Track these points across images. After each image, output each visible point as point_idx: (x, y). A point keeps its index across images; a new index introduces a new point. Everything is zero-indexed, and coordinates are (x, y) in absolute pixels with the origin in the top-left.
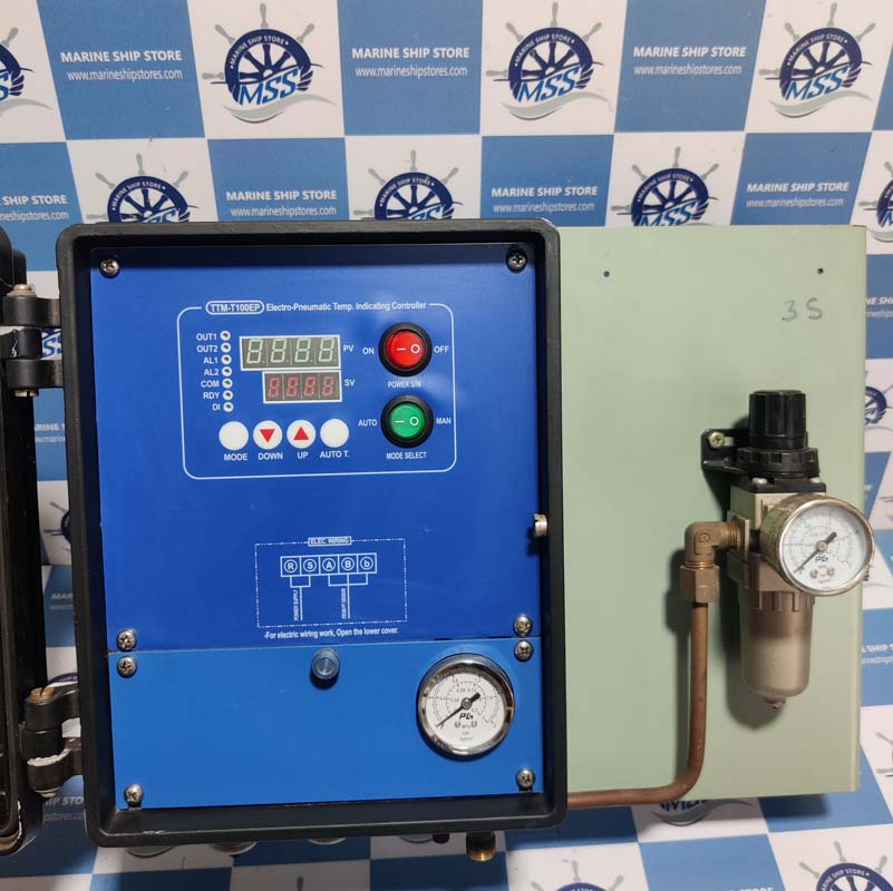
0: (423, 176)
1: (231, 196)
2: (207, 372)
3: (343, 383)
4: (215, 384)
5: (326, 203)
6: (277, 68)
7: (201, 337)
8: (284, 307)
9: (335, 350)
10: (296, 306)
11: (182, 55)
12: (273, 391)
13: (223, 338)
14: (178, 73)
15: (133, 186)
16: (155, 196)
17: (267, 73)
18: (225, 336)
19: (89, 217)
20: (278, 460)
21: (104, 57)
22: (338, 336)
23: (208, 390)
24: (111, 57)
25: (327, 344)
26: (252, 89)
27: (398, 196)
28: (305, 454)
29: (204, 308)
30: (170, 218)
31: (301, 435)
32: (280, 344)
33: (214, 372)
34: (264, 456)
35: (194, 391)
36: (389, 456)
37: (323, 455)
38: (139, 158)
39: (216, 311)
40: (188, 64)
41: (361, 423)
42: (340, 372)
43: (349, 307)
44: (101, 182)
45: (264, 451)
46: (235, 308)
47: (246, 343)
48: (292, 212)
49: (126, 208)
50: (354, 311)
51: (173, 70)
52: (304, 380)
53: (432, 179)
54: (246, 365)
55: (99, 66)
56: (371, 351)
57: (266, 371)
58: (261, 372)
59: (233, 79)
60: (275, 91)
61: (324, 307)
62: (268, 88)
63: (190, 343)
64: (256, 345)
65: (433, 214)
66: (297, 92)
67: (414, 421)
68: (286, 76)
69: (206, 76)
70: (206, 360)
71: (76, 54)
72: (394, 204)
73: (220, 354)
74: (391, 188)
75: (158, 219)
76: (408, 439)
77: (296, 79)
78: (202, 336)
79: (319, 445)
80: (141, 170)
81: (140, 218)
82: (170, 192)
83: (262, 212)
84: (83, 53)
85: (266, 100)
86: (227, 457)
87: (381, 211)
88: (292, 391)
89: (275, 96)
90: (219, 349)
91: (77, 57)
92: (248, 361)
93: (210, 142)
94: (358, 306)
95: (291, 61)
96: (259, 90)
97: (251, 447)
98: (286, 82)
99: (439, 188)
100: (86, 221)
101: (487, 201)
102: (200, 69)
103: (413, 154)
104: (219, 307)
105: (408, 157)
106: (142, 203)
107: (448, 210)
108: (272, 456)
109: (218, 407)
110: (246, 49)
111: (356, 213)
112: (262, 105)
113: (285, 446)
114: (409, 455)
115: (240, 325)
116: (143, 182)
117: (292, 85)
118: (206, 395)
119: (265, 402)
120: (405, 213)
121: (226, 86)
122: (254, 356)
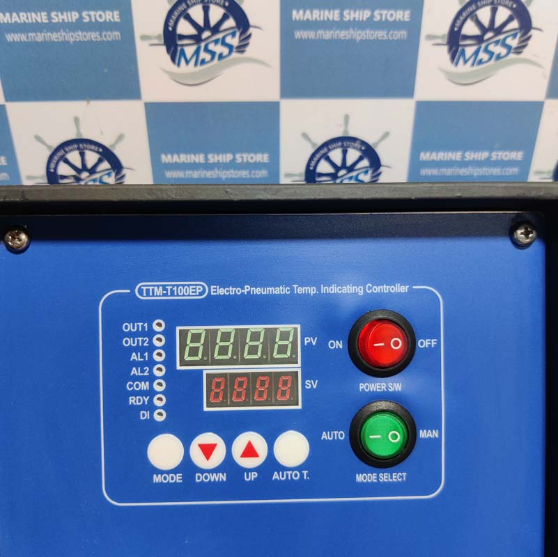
0: (354, 139)
1: (166, 159)
2: (134, 371)
3: (303, 384)
4: (144, 386)
5: (258, 166)
6: (216, 30)
7: (128, 327)
8: (232, 291)
9: (294, 343)
10: (247, 289)
11: (121, 16)
12: (217, 395)
13: (156, 328)
14: (115, 35)
15: (70, 148)
16: (92, 158)
17: (206, 34)
18: (159, 326)
19: (29, 178)
20: (221, 483)
21: (42, 17)
22: (298, 326)
23: (135, 393)
24: (50, 18)
25: (285, 336)
26: (189, 51)
27: (328, 159)
28: (254, 475)
29: (133, 291)
30: (107, 180)
31: (250, 451)
32: (226, 337)
33: (143, 371)
34: (202, 478)
35: (117, 395)
36: (360, 478)
37: (276, 476)
38: (77, 120)
39: (148, 295)
40: (126, 26)
41: (324, 436)
42: (299, 371)
43: (312, 291)
44: (39, 144)
45: (202, 471)
46: (172, 292)
47: (184, 334)
48: (224, 175)
49: (63, 169)
50: (319, 295)
51: (111, 31)
52: (254, 382)
53: (363, 143)
54: (183, 363)
55: (37, 27)
56: (339, 344)
57: (208, 370)
58: (201, 372)
59: (171, 40)
60: (213, 54)
61: (281, 290)
62: (206, 50)
63: (114, 334)
64: (196, 338)
65: (362, 177)
66: (235, 55)
67: (395, 436)
68: (224, 38)
69: (144, 38)
70: (134, 357)
71: (14, 14)
72: (324, 167)
73: (152, 348)
74: (322, 151)
75: (94, 180)
76: (384, 459)
77: (234, 41)
78: (130, 326)
79: (271, 463)
80: (79, 133)
81: (78, 179)
82: (107, 154)
83: (196, 175)
84: (21, 14)
85: (203, 62)
86: (157, 479)
87: (311, 175)
88: (239, 395)
89: (213, 58)
90: (150, 342)
91: (15, 18)
92: (187, 358)
93: (146, 104)
94: (324, 289)
95: (230, 23)
96: (197, 52)
97: (187, 466)
98: (224, 43)
99: (369, 152)
100: (26, 182)
101: (415, 164)
102: (139, 30)
103: (347, 118)
104: (154, 290)
105: (342, 121)
106: (79, 165)
107: (376, 174)
108: (214, 477)
109: (147, 415)
110: (185, 10)
111: (288, 175)
112: (199, 68)
113: (229, 464)
114: (385, 477)
115: (177, 313)
116: (80, 143)
117: (230, 47)
118: (133, 400)
119: (206, 409)
120: (334, 176)
121: (164, 48)
122: (194, 352)
